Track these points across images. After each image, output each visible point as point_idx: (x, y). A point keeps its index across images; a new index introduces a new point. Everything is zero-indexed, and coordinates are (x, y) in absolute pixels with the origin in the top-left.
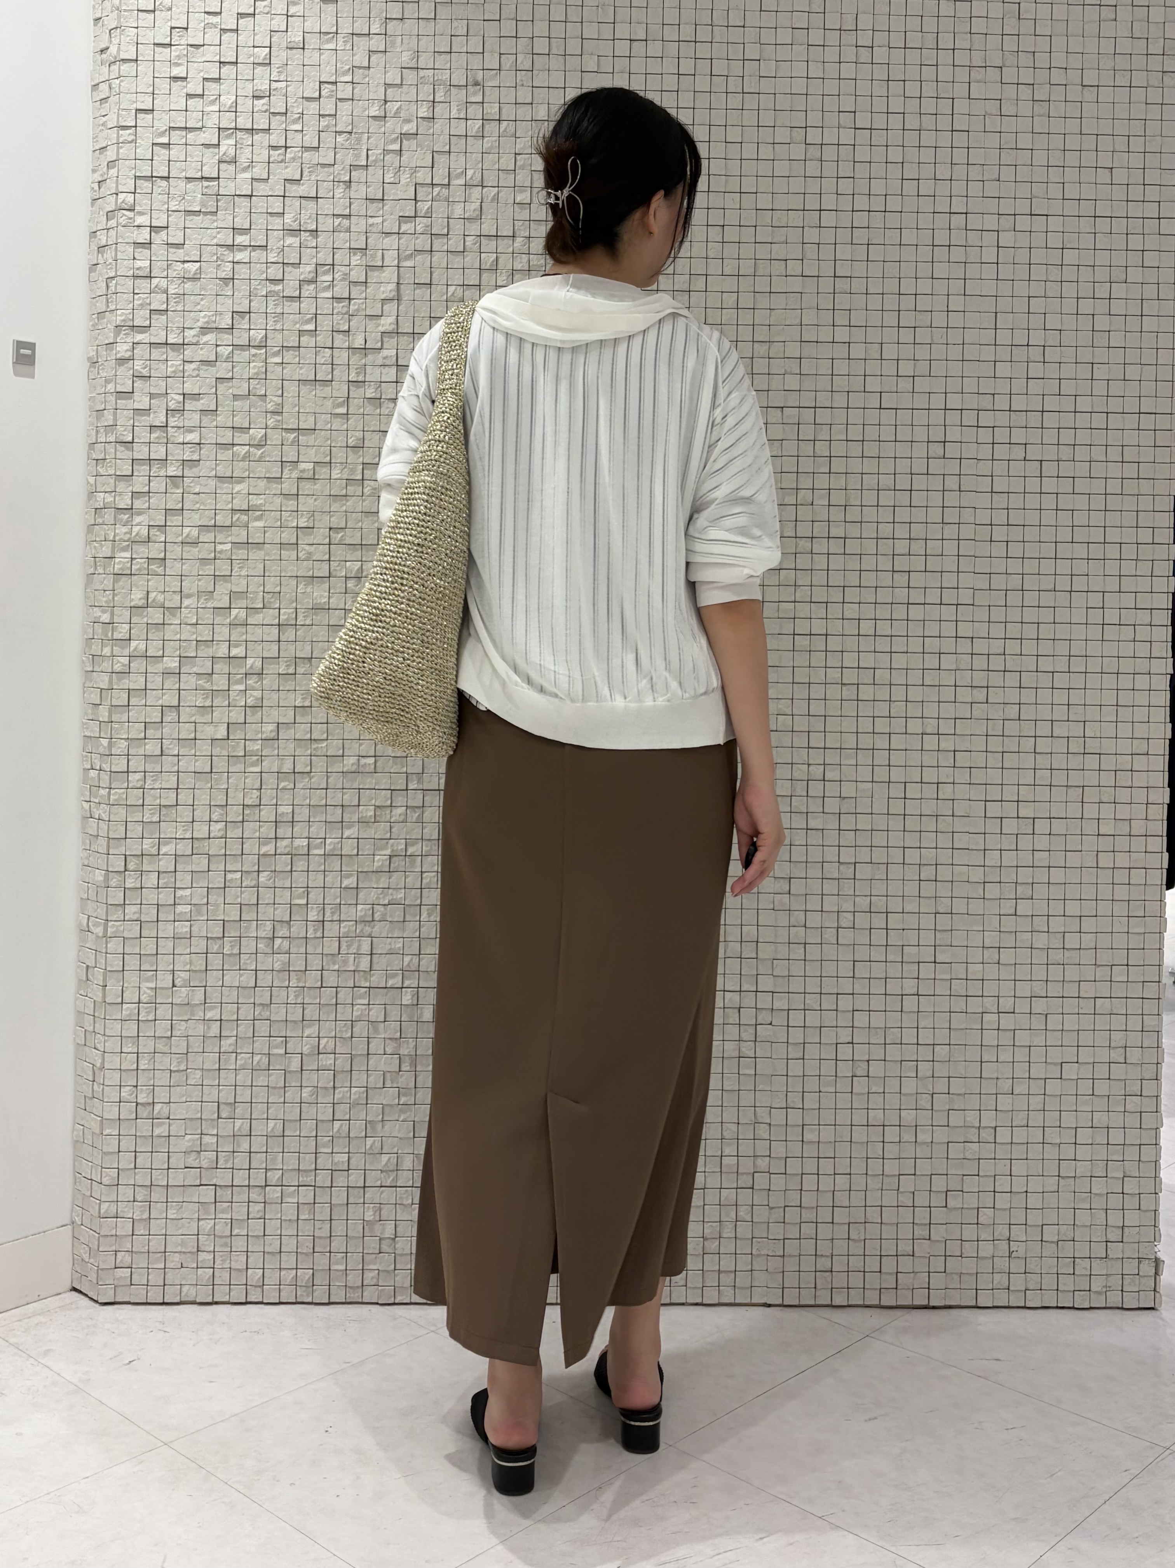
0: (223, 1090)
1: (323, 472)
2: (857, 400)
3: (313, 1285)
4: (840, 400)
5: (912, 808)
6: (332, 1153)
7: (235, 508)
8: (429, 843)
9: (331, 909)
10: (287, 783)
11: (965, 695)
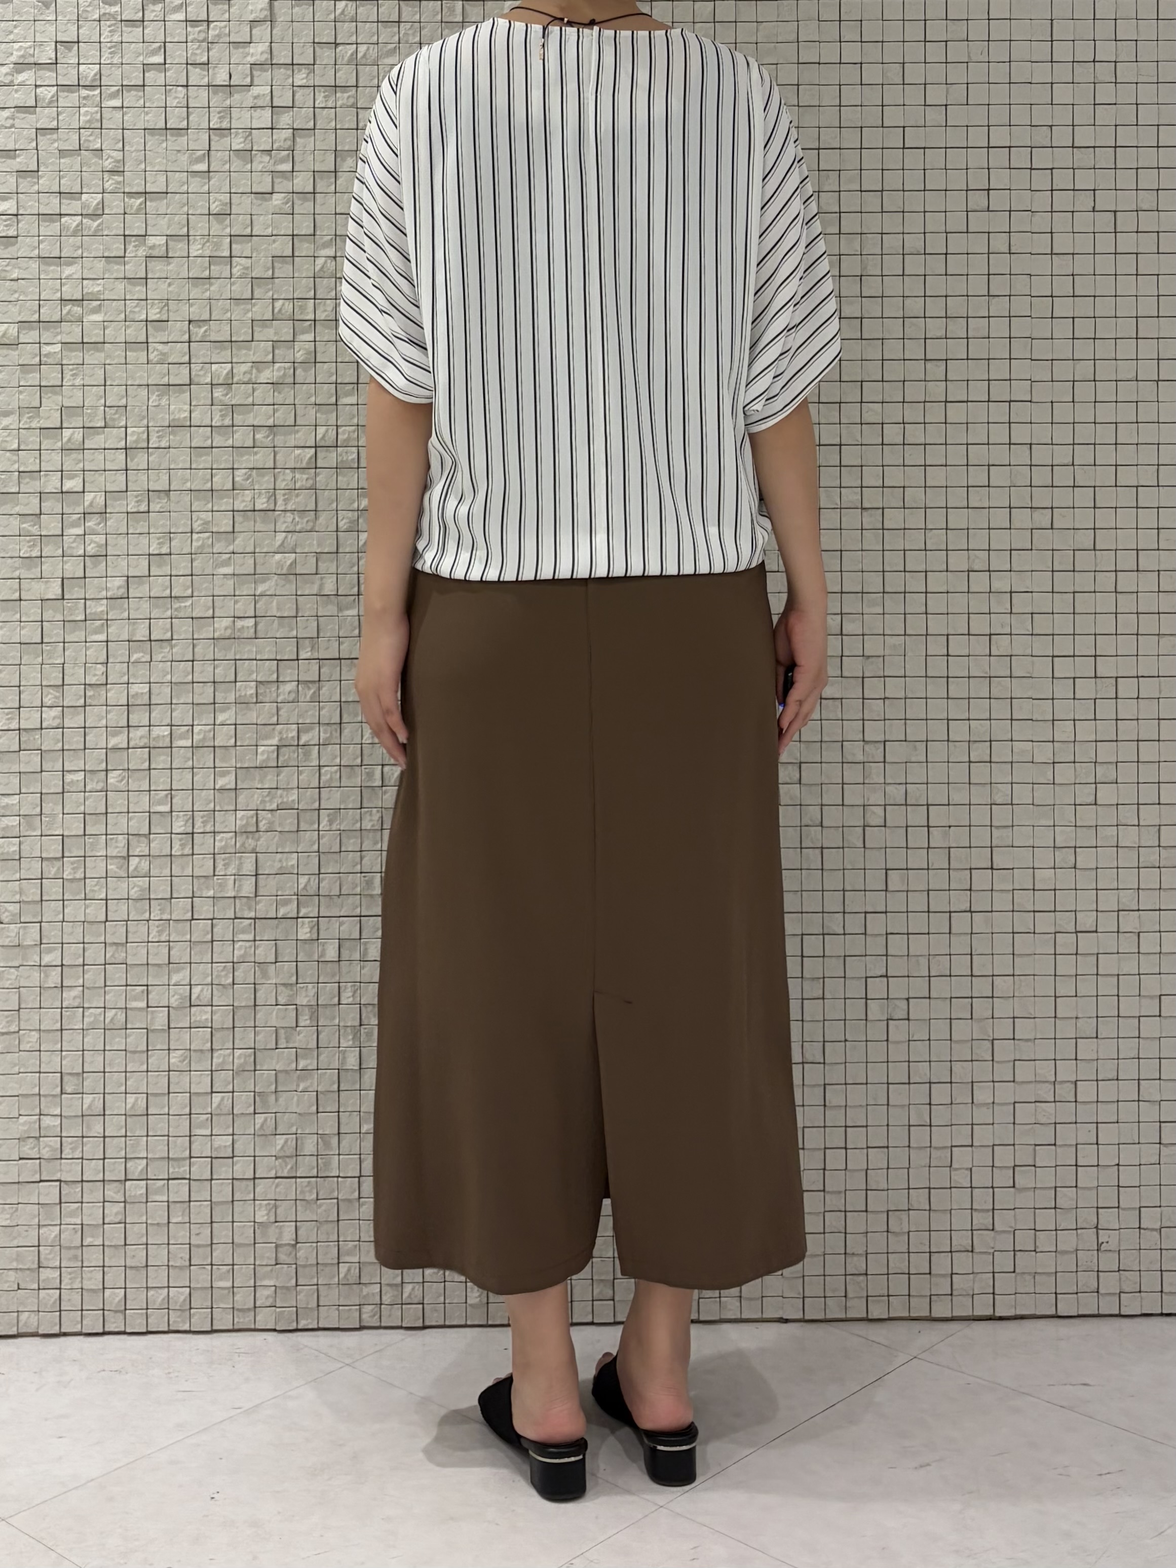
0: (66, 1056)
1: (179, 248)
2: (872, 137)
3: (191, 1308)
4: (851, 139)
5: (957, 667)
6: (212, 1135)
7: (64, 297)
8: (329, 728)
9: (202, 817)
10: (141, 654)
11: (1022, 518)
